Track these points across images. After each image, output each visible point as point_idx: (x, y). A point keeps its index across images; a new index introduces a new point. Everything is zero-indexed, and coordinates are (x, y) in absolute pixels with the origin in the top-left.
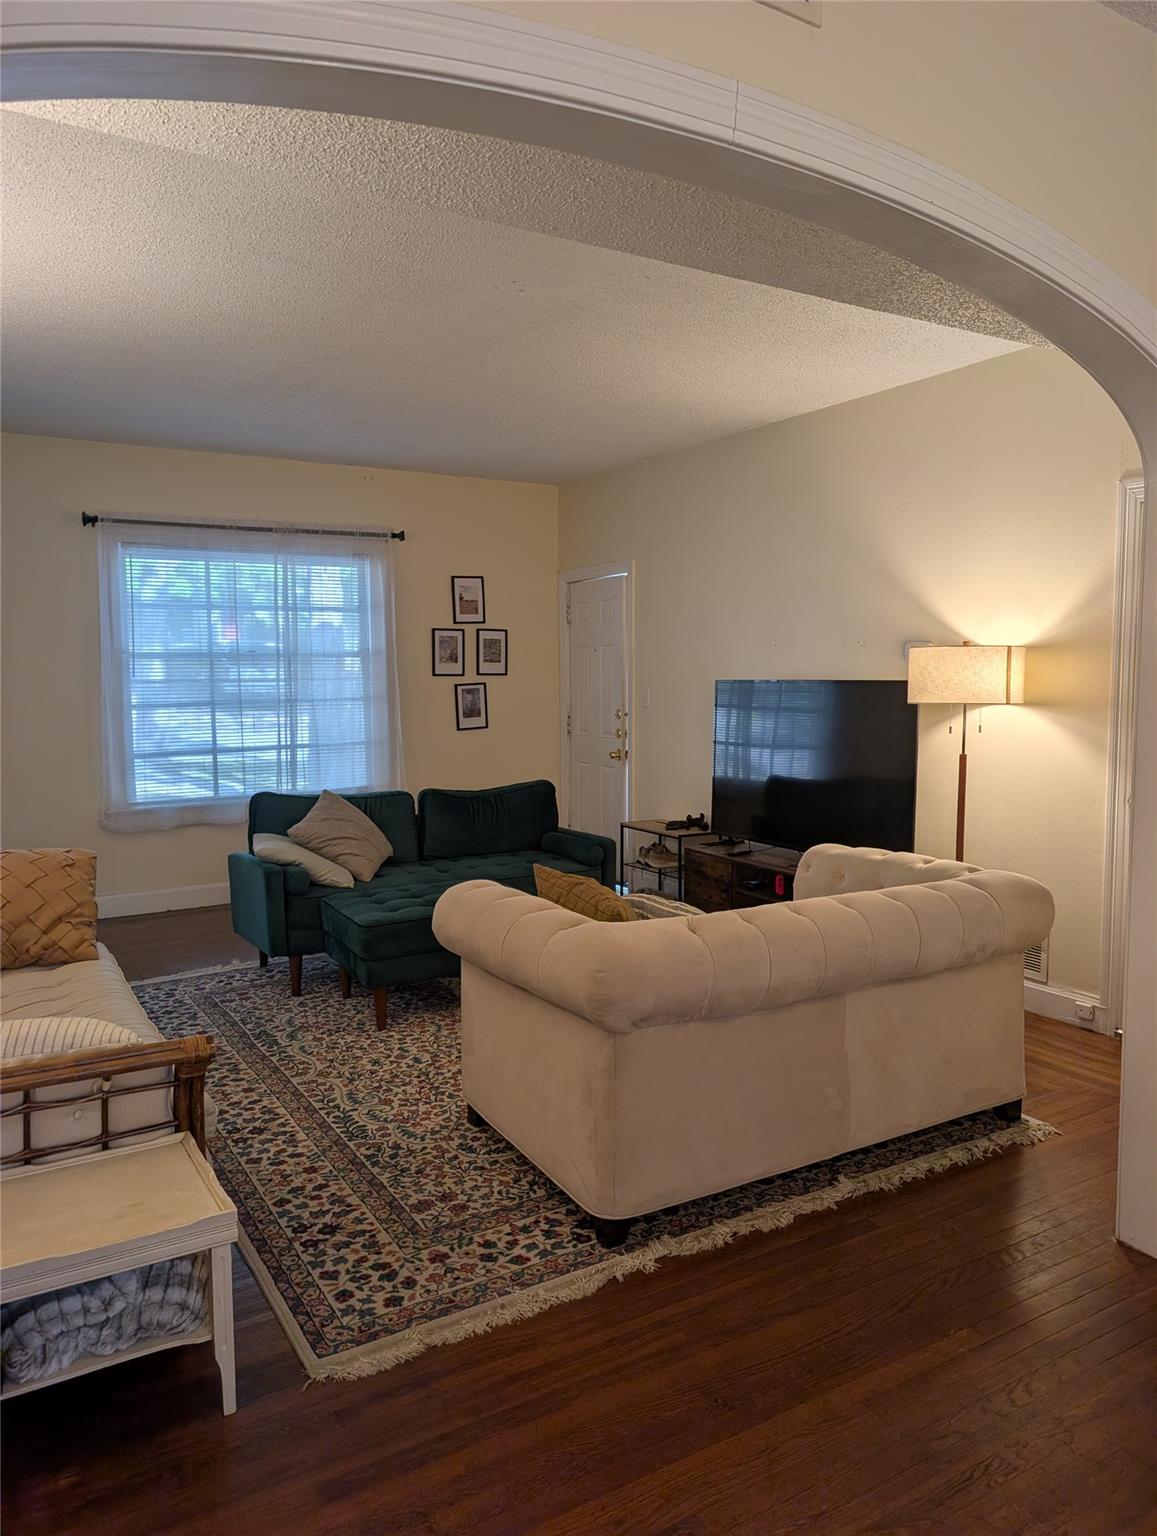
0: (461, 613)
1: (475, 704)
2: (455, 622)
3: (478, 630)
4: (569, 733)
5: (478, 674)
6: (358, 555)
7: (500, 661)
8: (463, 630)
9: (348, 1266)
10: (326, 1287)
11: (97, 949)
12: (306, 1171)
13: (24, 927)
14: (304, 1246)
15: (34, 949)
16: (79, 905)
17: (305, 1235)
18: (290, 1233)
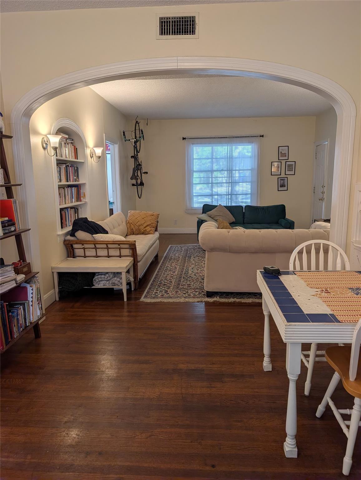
0: (281, 157)
1: (284, 183)
2: (279, 160)
3: (286, 162)
4: (314, 192)
5: (285, 174)
6: (250, 142)
7: (293, 171)
8: (281, 162)
9: (161, 290)
10: (155, 291)
11: (154, 232)
12: (171, 277)
13: (141, 226)
14: (158, 286)
15: (142, 231)
16: (152, 223)
17: (160, 285)
18: (158, 284)
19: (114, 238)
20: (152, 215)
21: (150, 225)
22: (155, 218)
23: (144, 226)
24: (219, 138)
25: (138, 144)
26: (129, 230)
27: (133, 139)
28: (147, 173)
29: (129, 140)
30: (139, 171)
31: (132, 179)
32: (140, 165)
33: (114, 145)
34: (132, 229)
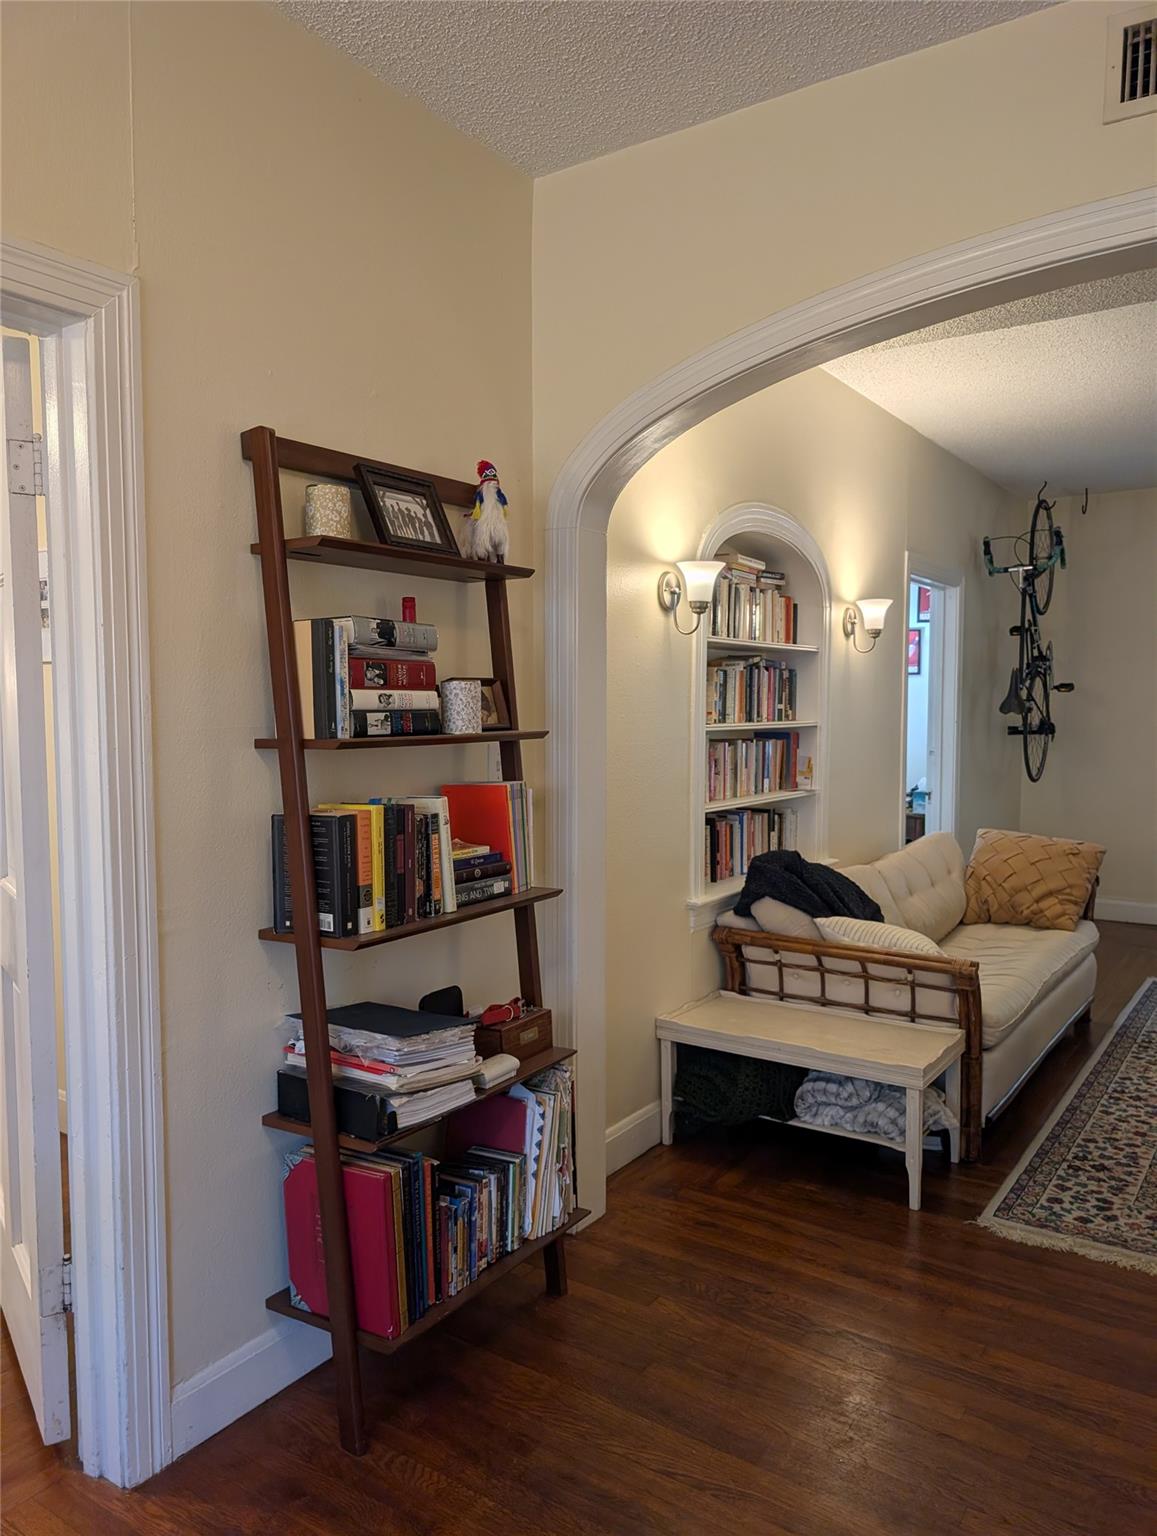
9: (1082, 1190)
10: (1051, 1191)
11: (1076, 924)
12: (1137, 1133)
13: (1022, 894)
14: (1069, 1167)
15: (1026, 912)
16: (1070, 886)
17: (1078, 1163)
18: (1070, 1157)
19: (894, 941)
20: (1074, 854)
21: (1059, 891)
22: (1086, 866)
23: (1037, 892)
25: (1041, 583)
26: (971, 906)
27: (1023, 565)
28: (1069, 687)
29: (1006, 570)
30: (1038, 682)
31: (1005, 708)
32: (1042, 658)
33: (944, 589)
34: (986, 901)
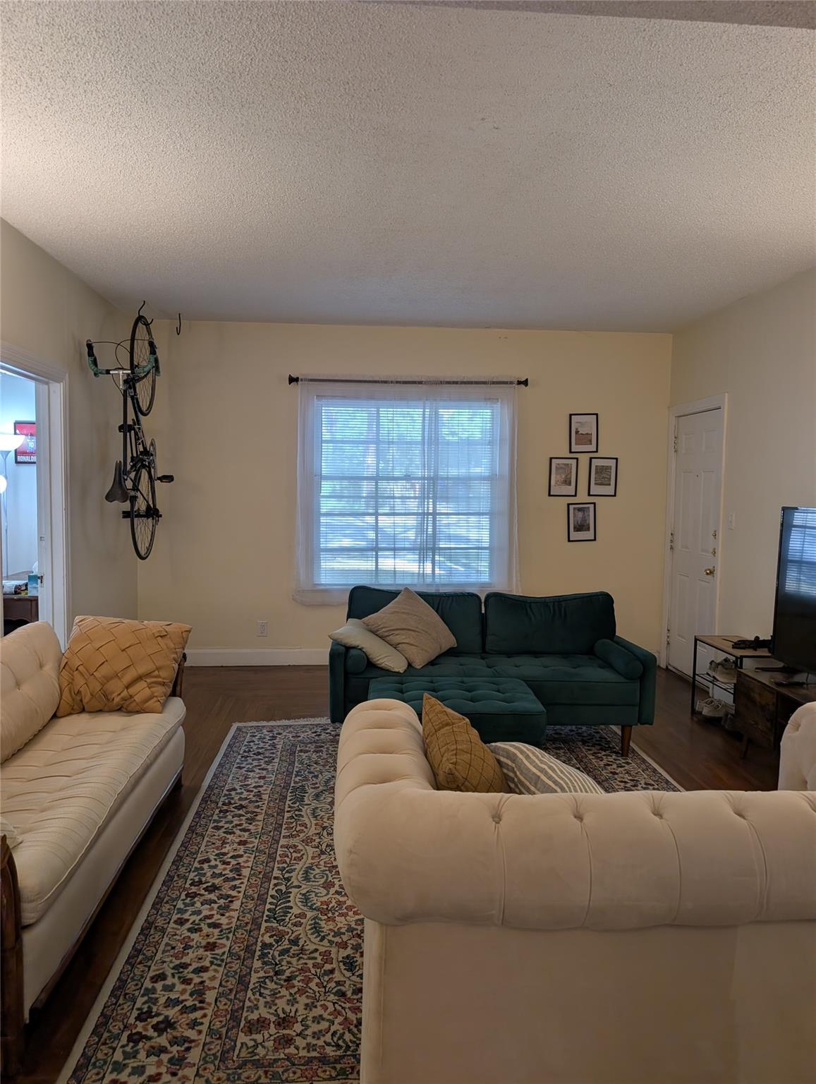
0: (576, 444)
1: (586, 520)
2: (571, 452)
3: (591, 459)
4: (672, 548)
5: (589, 495)
6: (489, 400)
7: (610, 485)
8: (577, 459)
11: (164, 705)
13: (113, 681)
15: (117, 700)
16: (158, 669)
20: (161, 636)
21: (148, 675)
22: (172, 646)
23: (128, 678)
24: (397, 382)
25: (142, 389)
26: (63, 697)
27: (122, 369)
28: (169, 478)
29: (108, 372)
30: (144, 474)
31: (110, 497)
32: (146, 452)
33: (47, 383)
34: (79, 692)
